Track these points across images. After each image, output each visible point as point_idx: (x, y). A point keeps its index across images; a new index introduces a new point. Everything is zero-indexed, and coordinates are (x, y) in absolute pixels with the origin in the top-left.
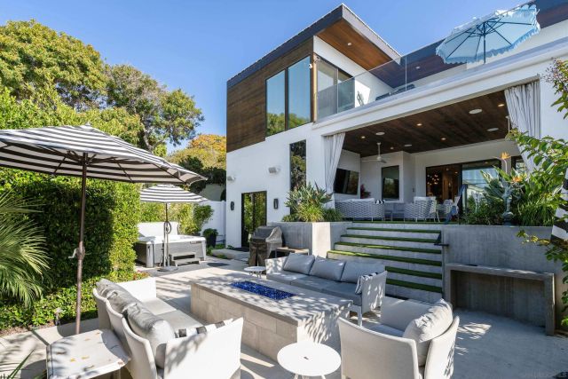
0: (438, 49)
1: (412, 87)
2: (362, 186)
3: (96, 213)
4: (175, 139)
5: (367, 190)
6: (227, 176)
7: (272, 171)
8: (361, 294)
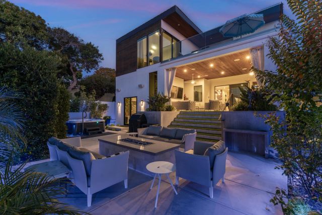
0: (220, 30)
1: (208, 47)
2: (185, 95)
3: (47, 104)
4: (88, 69)
5: (187, 97)
6: (116, 88)
7: (140, 86)
8: (184, 142)
